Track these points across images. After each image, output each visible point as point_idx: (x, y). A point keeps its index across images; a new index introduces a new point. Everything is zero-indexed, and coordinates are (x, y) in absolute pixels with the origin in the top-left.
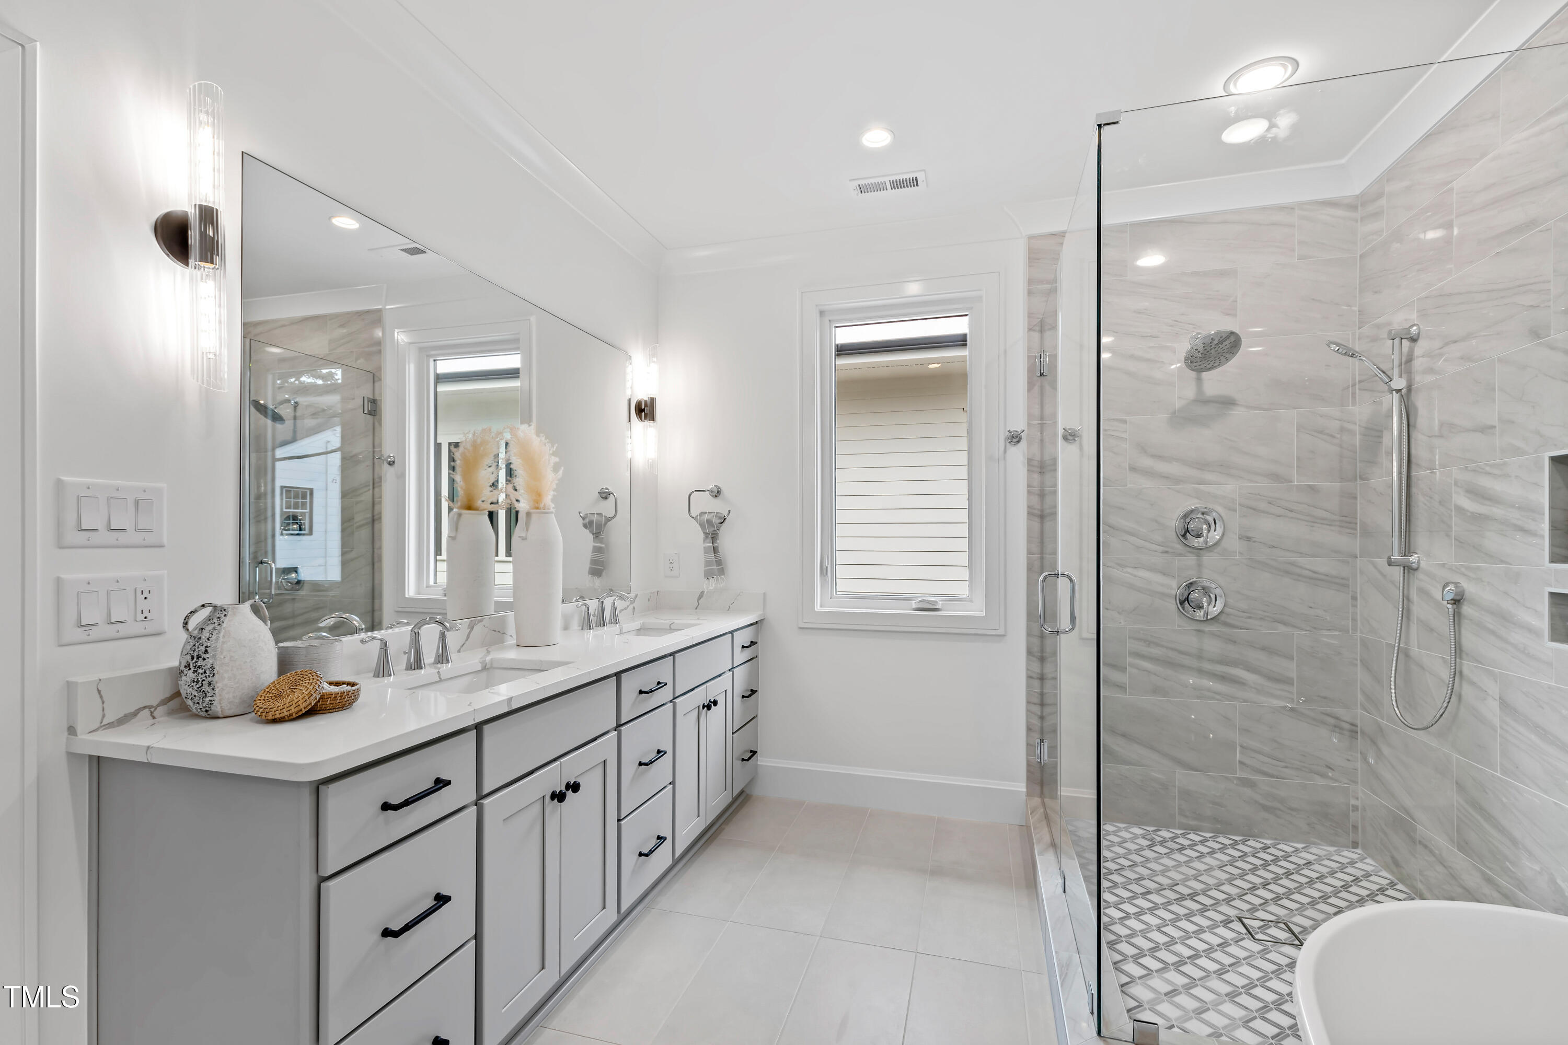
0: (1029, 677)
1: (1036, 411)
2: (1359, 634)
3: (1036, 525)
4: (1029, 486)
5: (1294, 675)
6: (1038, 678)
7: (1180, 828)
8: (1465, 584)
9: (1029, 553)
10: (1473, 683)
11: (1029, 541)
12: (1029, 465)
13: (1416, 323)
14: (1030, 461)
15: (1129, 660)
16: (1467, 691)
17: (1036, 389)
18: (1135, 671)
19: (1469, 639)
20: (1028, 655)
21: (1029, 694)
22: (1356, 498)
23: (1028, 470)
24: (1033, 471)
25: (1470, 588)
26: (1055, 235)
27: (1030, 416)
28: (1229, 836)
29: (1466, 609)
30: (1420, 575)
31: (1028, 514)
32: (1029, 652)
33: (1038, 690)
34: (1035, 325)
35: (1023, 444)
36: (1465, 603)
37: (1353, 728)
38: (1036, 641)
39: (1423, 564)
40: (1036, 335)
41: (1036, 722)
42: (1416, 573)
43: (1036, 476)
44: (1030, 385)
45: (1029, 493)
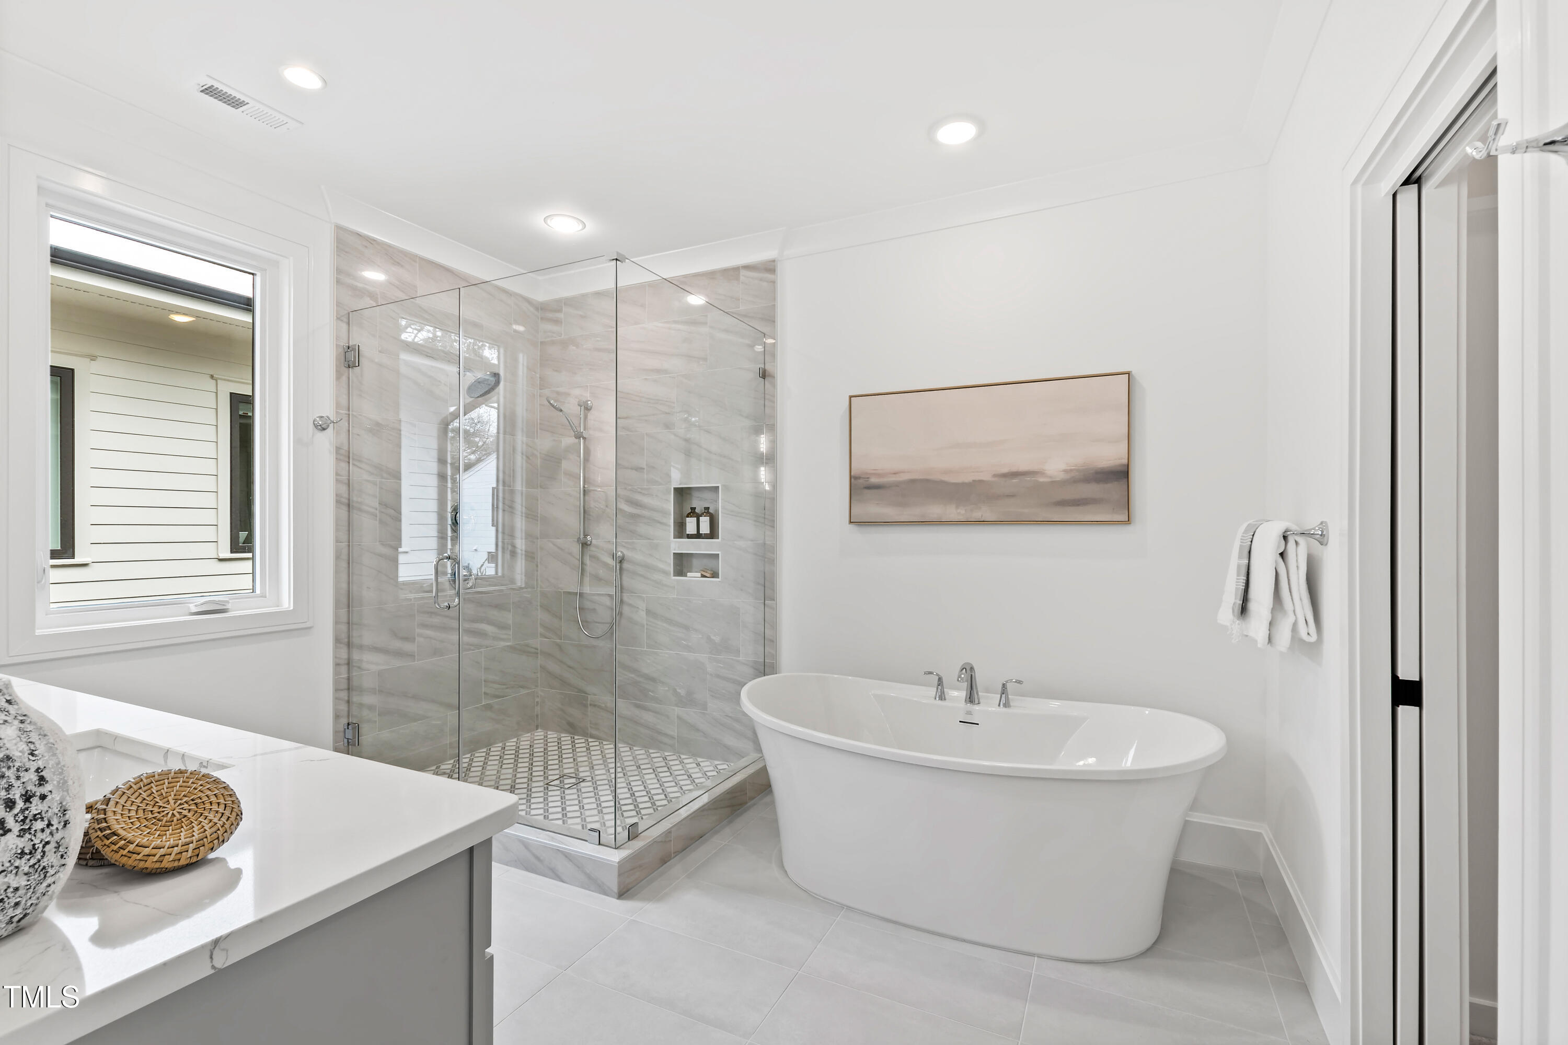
0: (337, 665)
1: (344, 402)
2: (539, 589)
3: (344, 512)
4: (337, 474)
5: (510, 622)
6: (345, 664)
7: (450, 759)
8: (626, 552)
9: (337, 541)
10: (630, 605)
11: (337, 530)
12: (337, 453)
13: (589, 399)
14: (338, 449)
15: (418, 631)
16: (626, 610)
17: (344, 378)
18: (421, 639)
19: (627, 581)
20: (336, 643)
21: (336, 682)
22: (538, 500)
23: (336, 458)
24: (340, 460)
25: (628, 554)
26: (360, 235)
27: (338, 405)
28: (480, 751)
29: (625, 565)
30: (592, 548)
31: (336, 502)
32: (337, 640)
33: (345, 676)
34: (343, 316)
35: (330, 431)
36: (625, 562)
37: (536, 651)
38: (344, 628)
39: (594, 542)
40: (344, 326)
41: (343, 707)
42: (588, 547)
43: (344, 465)
44: (338, 376)
45: (338, 481)
